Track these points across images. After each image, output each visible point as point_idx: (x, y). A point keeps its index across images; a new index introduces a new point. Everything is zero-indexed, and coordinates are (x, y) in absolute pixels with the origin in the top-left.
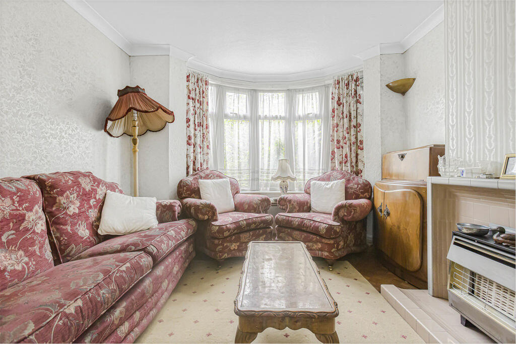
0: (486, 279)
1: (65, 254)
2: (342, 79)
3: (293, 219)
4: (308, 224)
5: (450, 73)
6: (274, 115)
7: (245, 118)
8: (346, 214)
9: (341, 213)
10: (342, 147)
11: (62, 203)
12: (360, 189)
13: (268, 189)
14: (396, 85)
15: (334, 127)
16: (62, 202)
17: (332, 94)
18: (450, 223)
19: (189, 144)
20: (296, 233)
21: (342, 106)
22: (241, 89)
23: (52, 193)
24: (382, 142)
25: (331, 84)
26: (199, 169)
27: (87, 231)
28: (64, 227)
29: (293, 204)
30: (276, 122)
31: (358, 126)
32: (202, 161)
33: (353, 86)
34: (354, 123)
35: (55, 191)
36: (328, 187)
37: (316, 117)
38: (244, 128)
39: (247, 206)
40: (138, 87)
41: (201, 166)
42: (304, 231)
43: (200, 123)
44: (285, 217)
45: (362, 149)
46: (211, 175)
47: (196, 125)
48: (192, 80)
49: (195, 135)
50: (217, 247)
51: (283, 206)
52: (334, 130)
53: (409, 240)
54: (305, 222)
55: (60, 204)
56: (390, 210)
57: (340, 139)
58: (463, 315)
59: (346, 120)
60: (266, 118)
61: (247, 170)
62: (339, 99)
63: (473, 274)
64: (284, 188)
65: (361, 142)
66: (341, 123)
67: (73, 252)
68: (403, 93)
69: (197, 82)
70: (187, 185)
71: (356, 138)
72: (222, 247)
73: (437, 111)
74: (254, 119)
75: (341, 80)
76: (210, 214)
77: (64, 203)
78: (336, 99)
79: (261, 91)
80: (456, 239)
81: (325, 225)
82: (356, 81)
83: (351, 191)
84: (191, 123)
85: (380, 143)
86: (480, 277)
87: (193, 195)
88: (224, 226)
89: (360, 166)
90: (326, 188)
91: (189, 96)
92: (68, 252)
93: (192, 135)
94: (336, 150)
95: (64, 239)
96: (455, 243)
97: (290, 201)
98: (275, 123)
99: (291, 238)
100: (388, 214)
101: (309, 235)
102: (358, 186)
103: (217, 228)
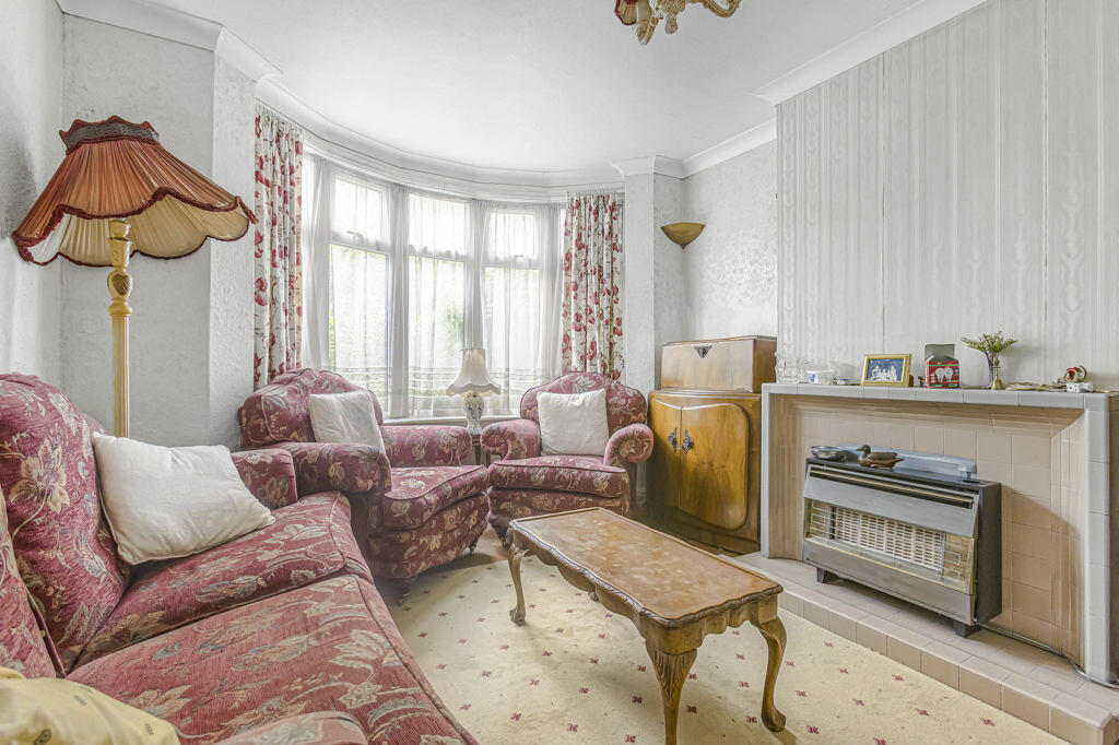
0: (849, 511)
1: (66, 637)
2: (585, 198)
3: (532, 471)
4: (567, 477)
5: (785, 235)
6: (443, 250)
7: (379, 247)
8: (632, 451)
9: (624, 451)
10: (585, 328)
11: (35, 477)
12: (630, 407)
13: (431, 412)
14: (677, 228)
15: (568, 289)
16: (35, 474)
17: (566, 224)
18: (790, 449)
19: (260, 301)
20: (541, 499)
21: (584, 250)
22: (373, 178)
23: (7, 446)
24: (656, 324)
25: (563, 205)
26: (284, 367)
27: (97, 558)
28: (49, 555)
29: (518, 442)
30: (448, 265)
31: (614, 291)
32: (289, 348)
33: (607, 219)
34: (607, 285)
35: (15, 440)
36: (577, 403)
37: (531, 265)
38: (377, 271)
39: (424, 451)
40: (147, 125)
41: (288, 360)
42: (558, 491)
43: (286, 248)
44: (513, 470)
45: (620, 334)
46: (327, 382)
47: (277, 253)
48: (267, 132)
49: (273, 278)
50: (405, 551)
51: (495, 446)
52: (567, 295)
53: (729, 483)
54: (561, 472)
55: (30, 481)
56: (693, 439)
57: (582, 312)
58: (820, 566)
59: (594, 278)
60: (425, 253)
61: (381, 369)
62: (580, 236)
63: (834, 509)
64: (475, 409)
65: (619, 321)
66: (584, 282)
67: (83, 630)
68: (683, 245)
69: (278, 141)
70: (277, 408)
71: (611, 313)
72: (415, 547)
73: (740, 284)
74: (398, 254)
75: (582, 202)
76: (377, 477)
77: (39, 478)
78: (574, 235)
79: (415, 190)
80: (813, 469)
81: (604, 475)
82: (613, 209)
83: (615, 410)
84: (266, 245)
85: (653, 327)
86: (841, 509)
87: (295, 434)
88: (421, 500)
89: (617, 366)
90: (573, 407)
91: (257, 173)
92: (73, 629)
93: (267, 278)
94: (573, 333)
95: (56, 591)
96: (812, 475)
97: (512, 436)
98: (445, 268)
99: (529, 510)
100: (691, 445)
101: (569, 496)
102: (627, 402)
103: (408, 505)
